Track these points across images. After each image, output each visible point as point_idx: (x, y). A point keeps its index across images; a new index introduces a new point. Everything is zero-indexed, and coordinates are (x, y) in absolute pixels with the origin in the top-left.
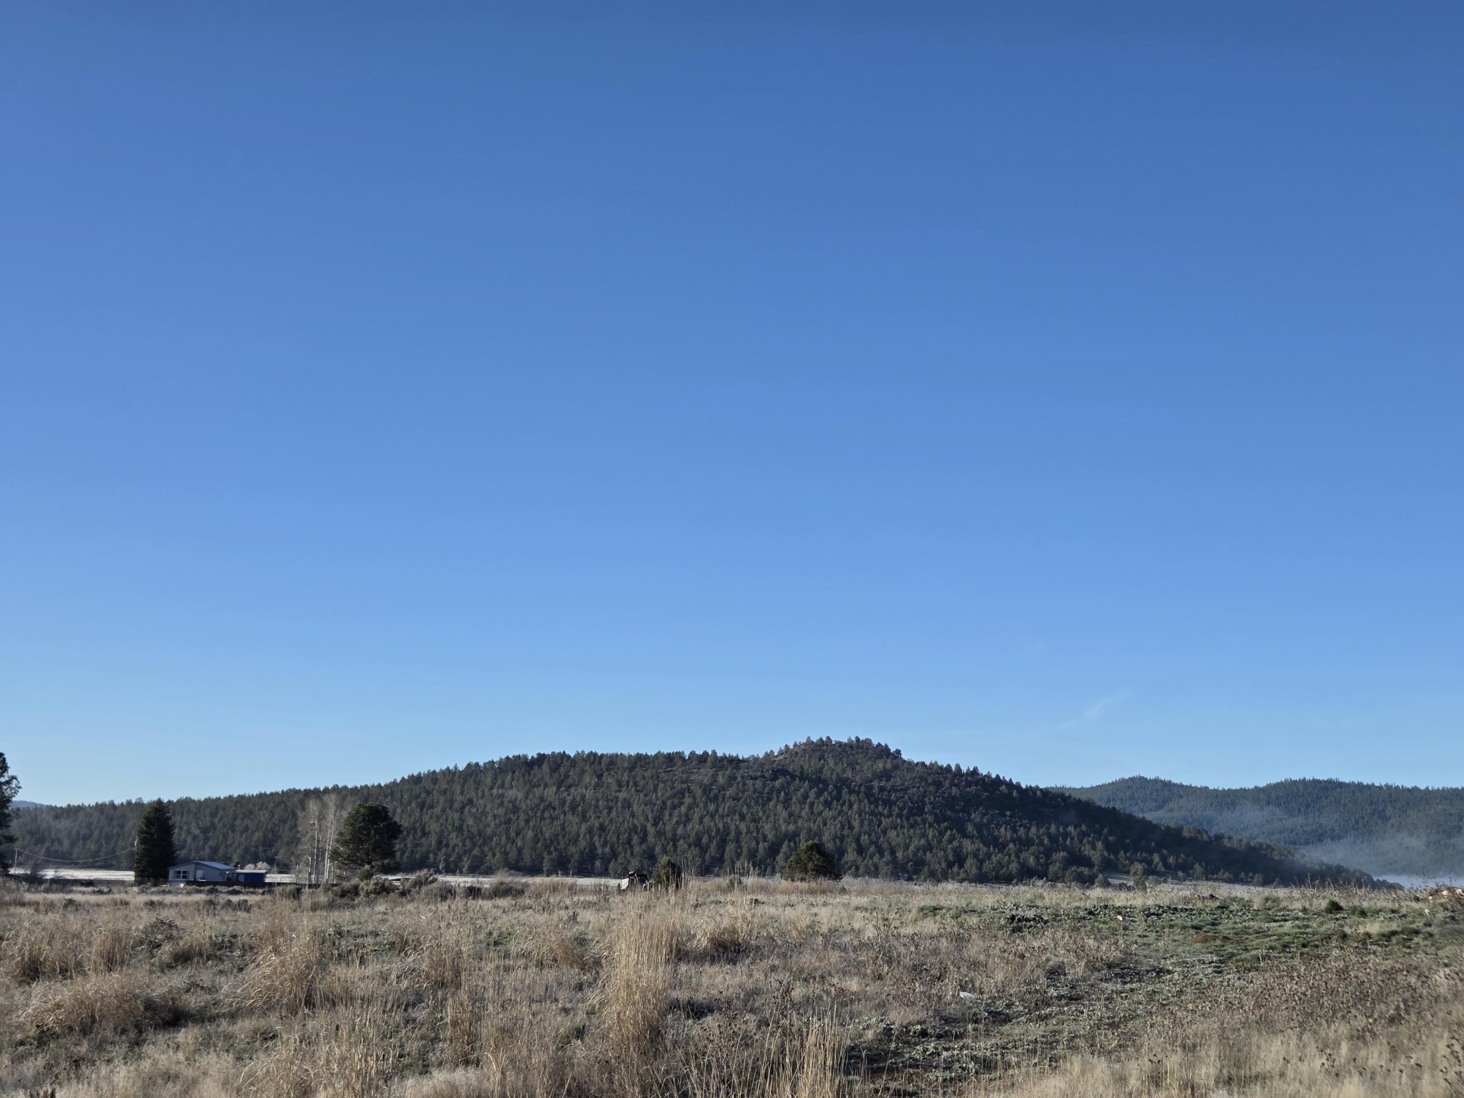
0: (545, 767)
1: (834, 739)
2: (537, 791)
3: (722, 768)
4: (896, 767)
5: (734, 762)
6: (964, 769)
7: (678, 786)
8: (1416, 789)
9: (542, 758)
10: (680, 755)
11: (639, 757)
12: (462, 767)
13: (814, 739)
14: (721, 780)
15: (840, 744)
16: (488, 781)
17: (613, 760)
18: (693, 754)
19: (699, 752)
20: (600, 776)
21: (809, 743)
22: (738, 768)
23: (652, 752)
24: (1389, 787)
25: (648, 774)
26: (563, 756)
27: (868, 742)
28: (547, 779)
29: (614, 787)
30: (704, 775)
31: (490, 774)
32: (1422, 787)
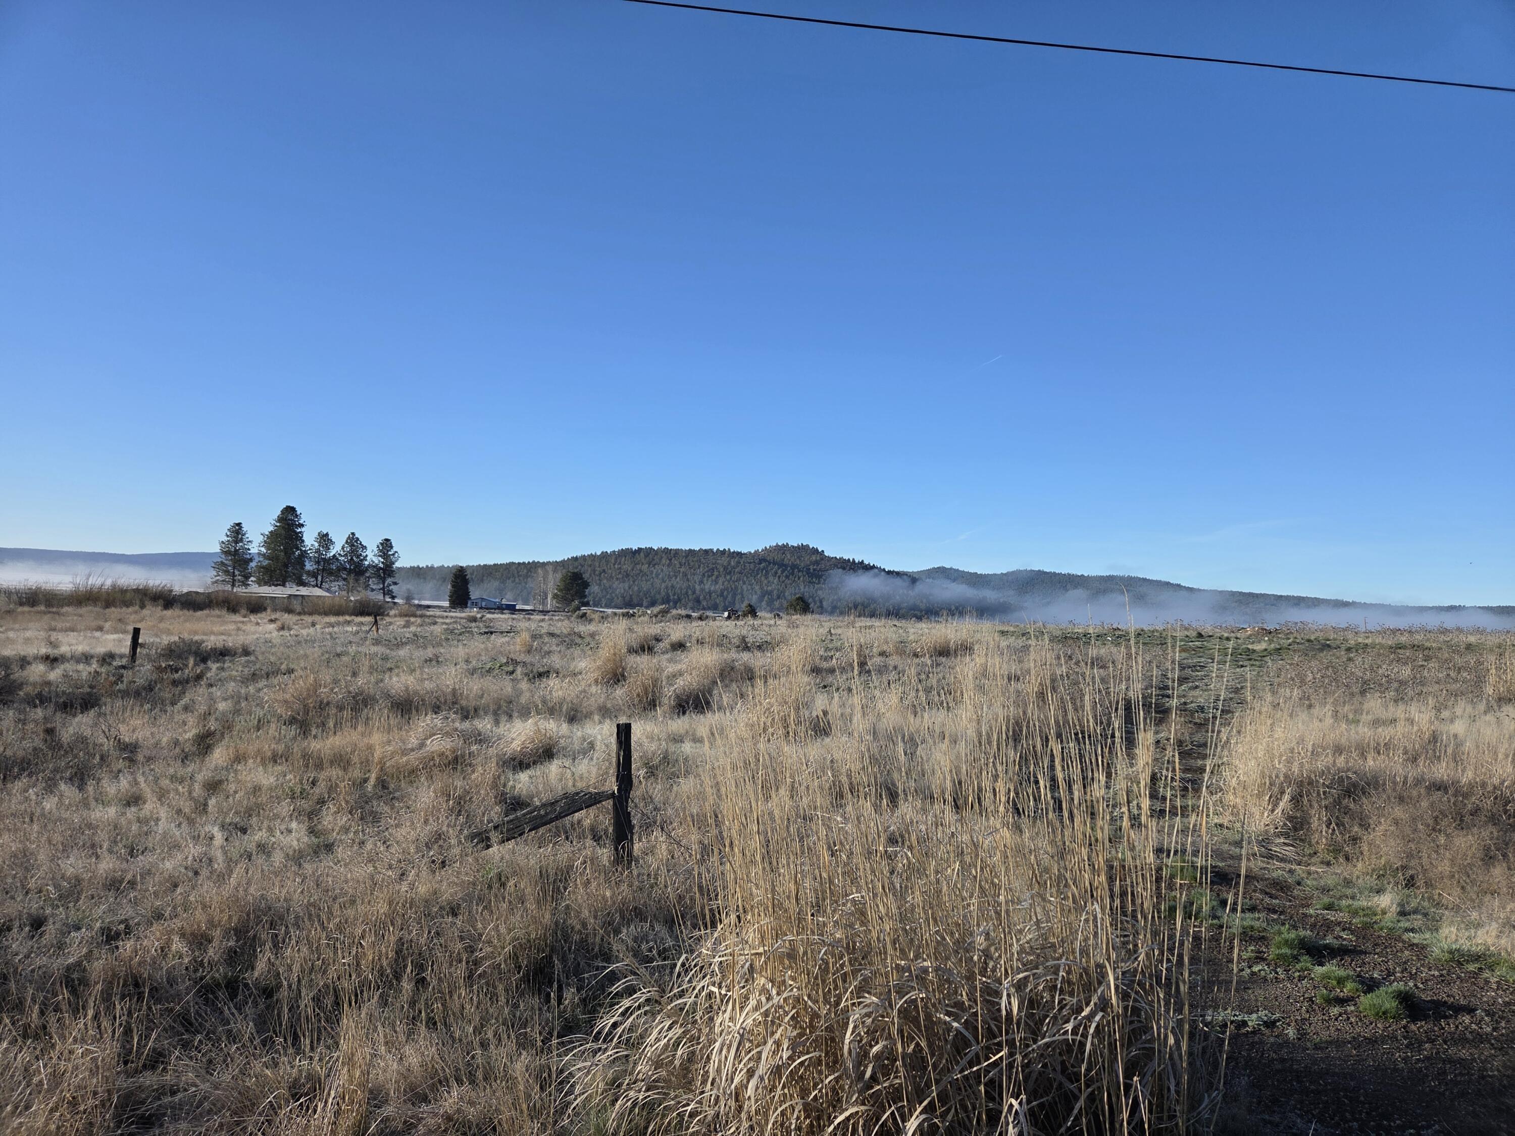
0: (642, 554)
1: (790, 544)
2: (638, 567)
3: (733, 557)
4: (822, 559)
5: (739, 554)
6: (857, 561)
7: (711, 566)
8: (1082, 575)
9: (640, 550)
10: (711, 550)
11: (690, 550)
12: (599, 553)
13: (780, 544)
14: (732, 563)
15: (793, 547)
16: (613, 561)
17: (677, 552)
18: (718, 550)
19: (721, 549)
20: (670, 560)
21: (777, 546)
22: (741, 558)
23: (697, 549)
24: (1069, 574)
25: (695, 559)
26: (651, 549)
27: (808, 546)
28: (643, 560)
29: (678, 566)
30: (724, 561)
31: (614, 557)
32: (1086, 575)
